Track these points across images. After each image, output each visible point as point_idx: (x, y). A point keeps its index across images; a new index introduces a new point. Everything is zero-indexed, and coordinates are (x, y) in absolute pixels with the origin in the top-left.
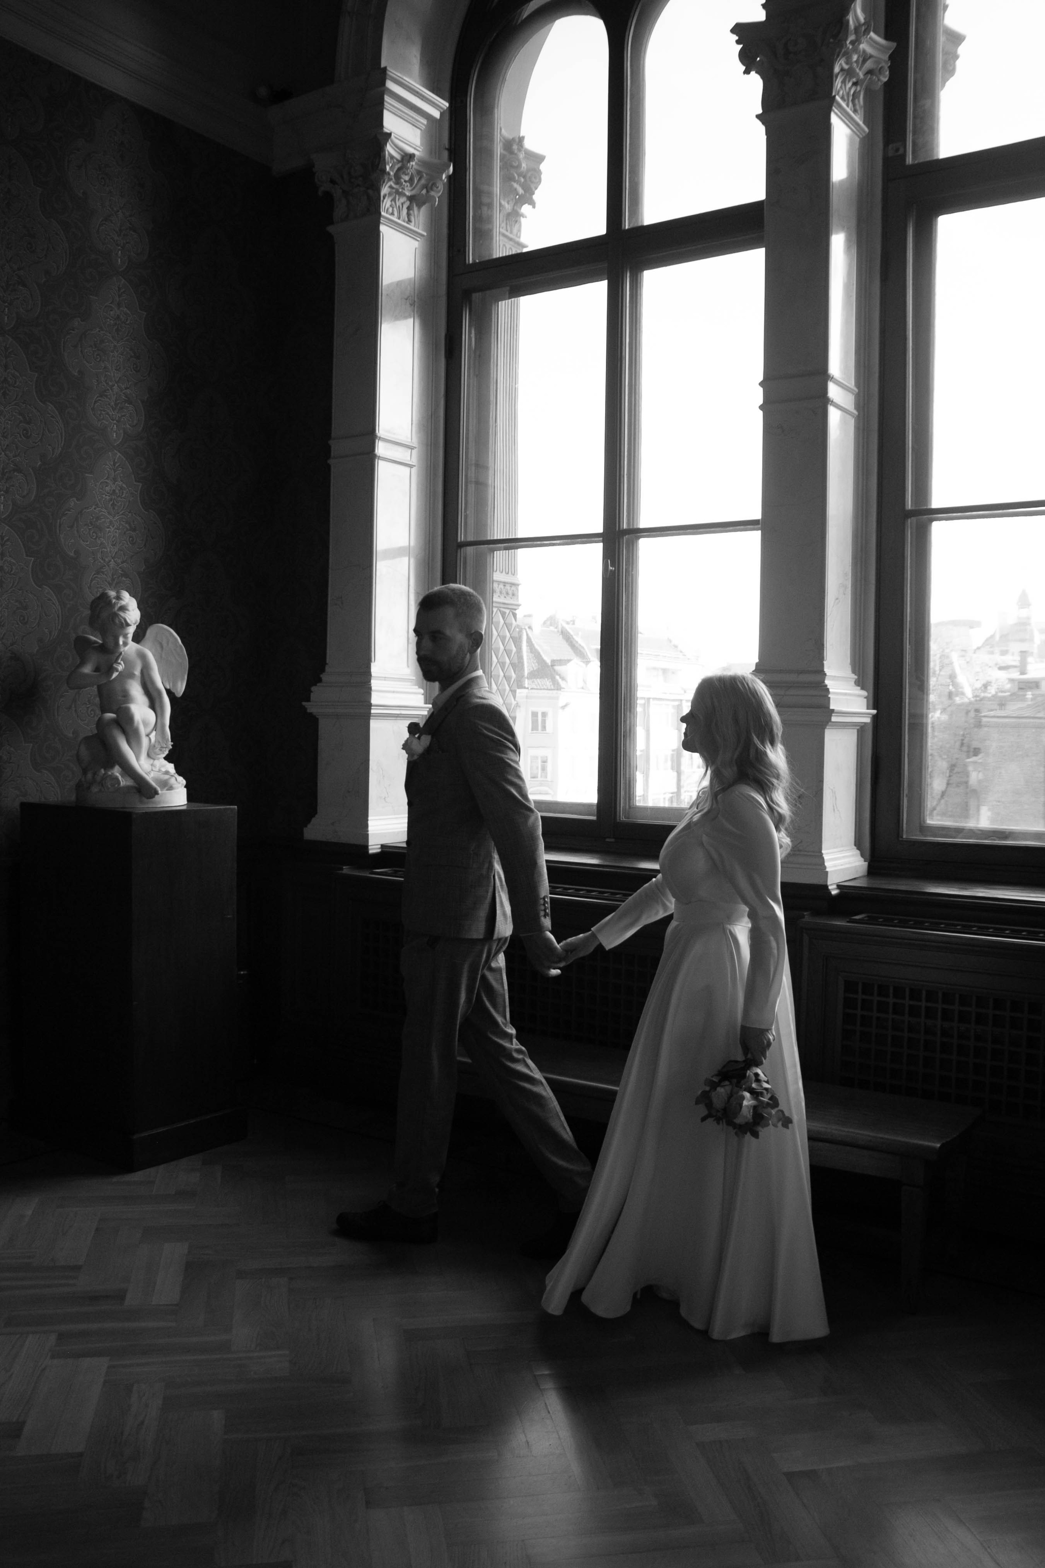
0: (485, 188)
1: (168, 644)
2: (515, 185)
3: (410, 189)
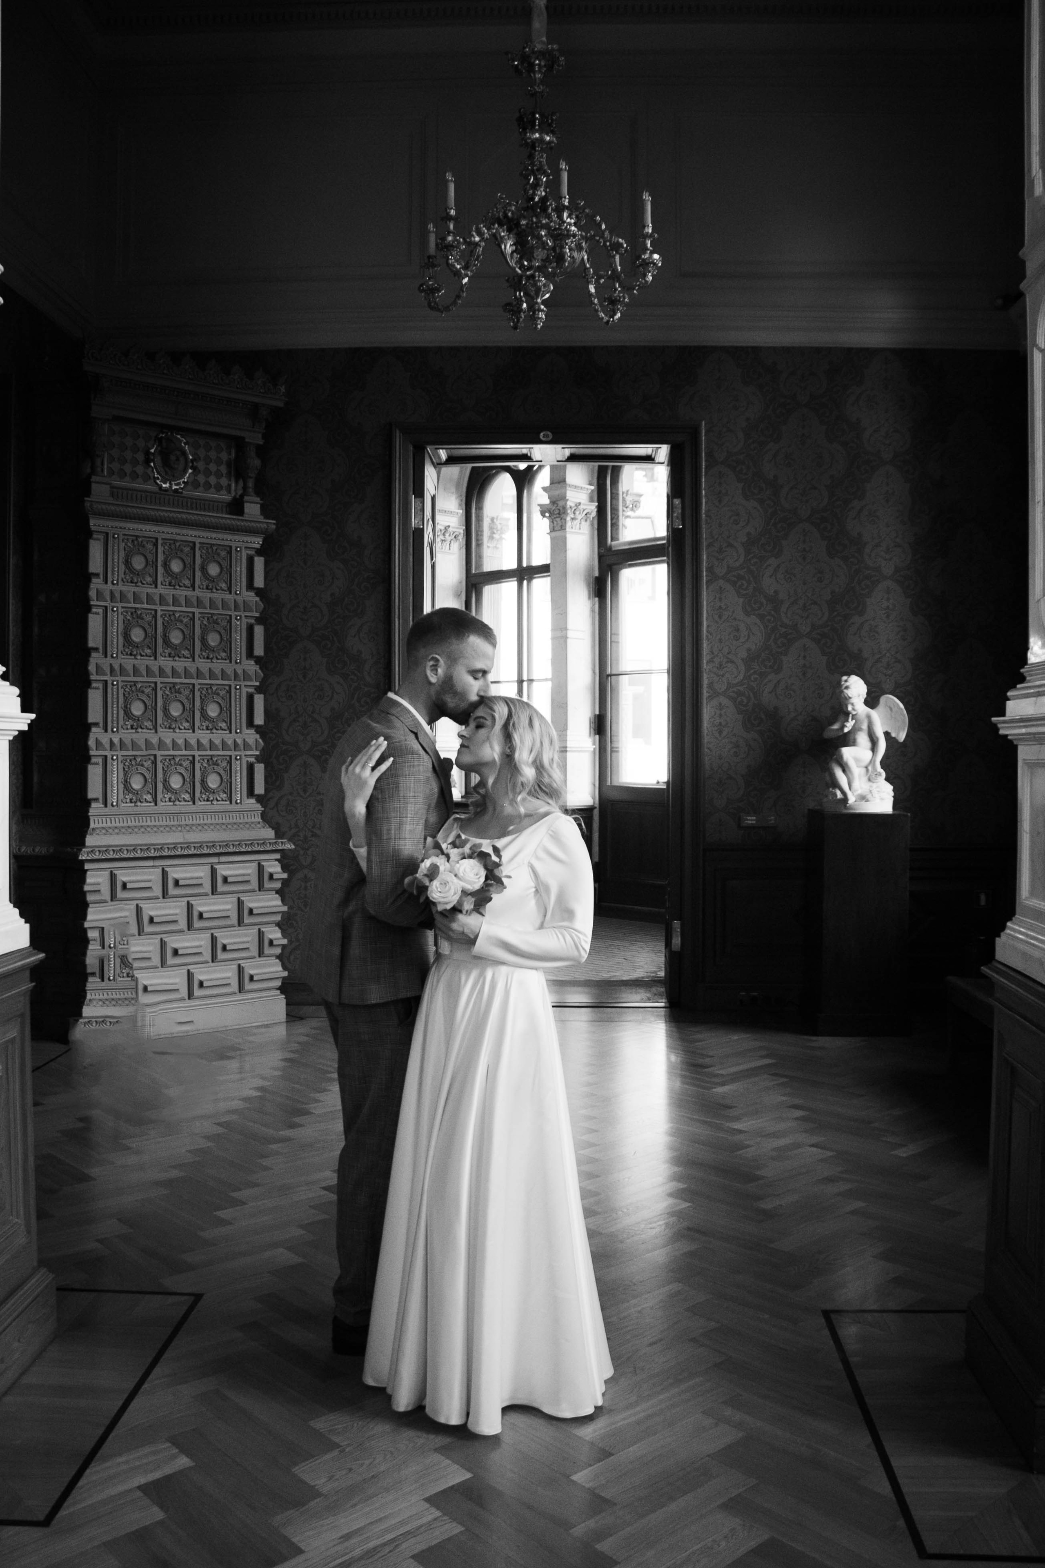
1: (894, 709)
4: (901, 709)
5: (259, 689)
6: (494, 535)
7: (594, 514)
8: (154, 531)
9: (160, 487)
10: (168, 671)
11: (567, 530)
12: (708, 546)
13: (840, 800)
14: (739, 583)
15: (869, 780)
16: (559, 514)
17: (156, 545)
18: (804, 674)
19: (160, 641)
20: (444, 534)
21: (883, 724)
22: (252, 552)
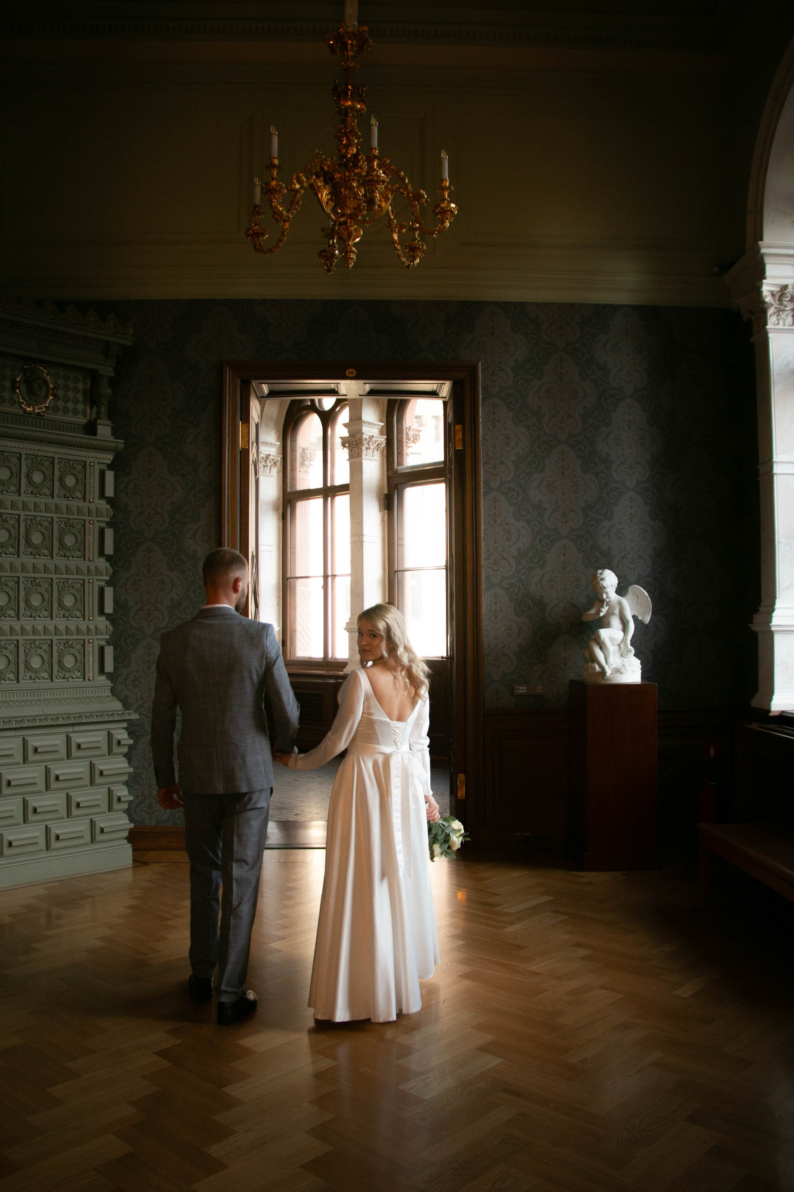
1: (640, 595)
4: (647, 597)
5: (109, 583)
6: (305, 462)
7: (384, 445)
8: (18, 448)
9: (25, 411)
10: (30, 567)
11: (363, 457)
12: (485, 464)
13: (599, 672)
14: (510, 494)
15: (622, 656)
16: (356, 444)
17: (20, 459)
18: (564, 569)
19: (22, 541)
20: (265, 461)
21: (631, 610)
22: (104, 467)
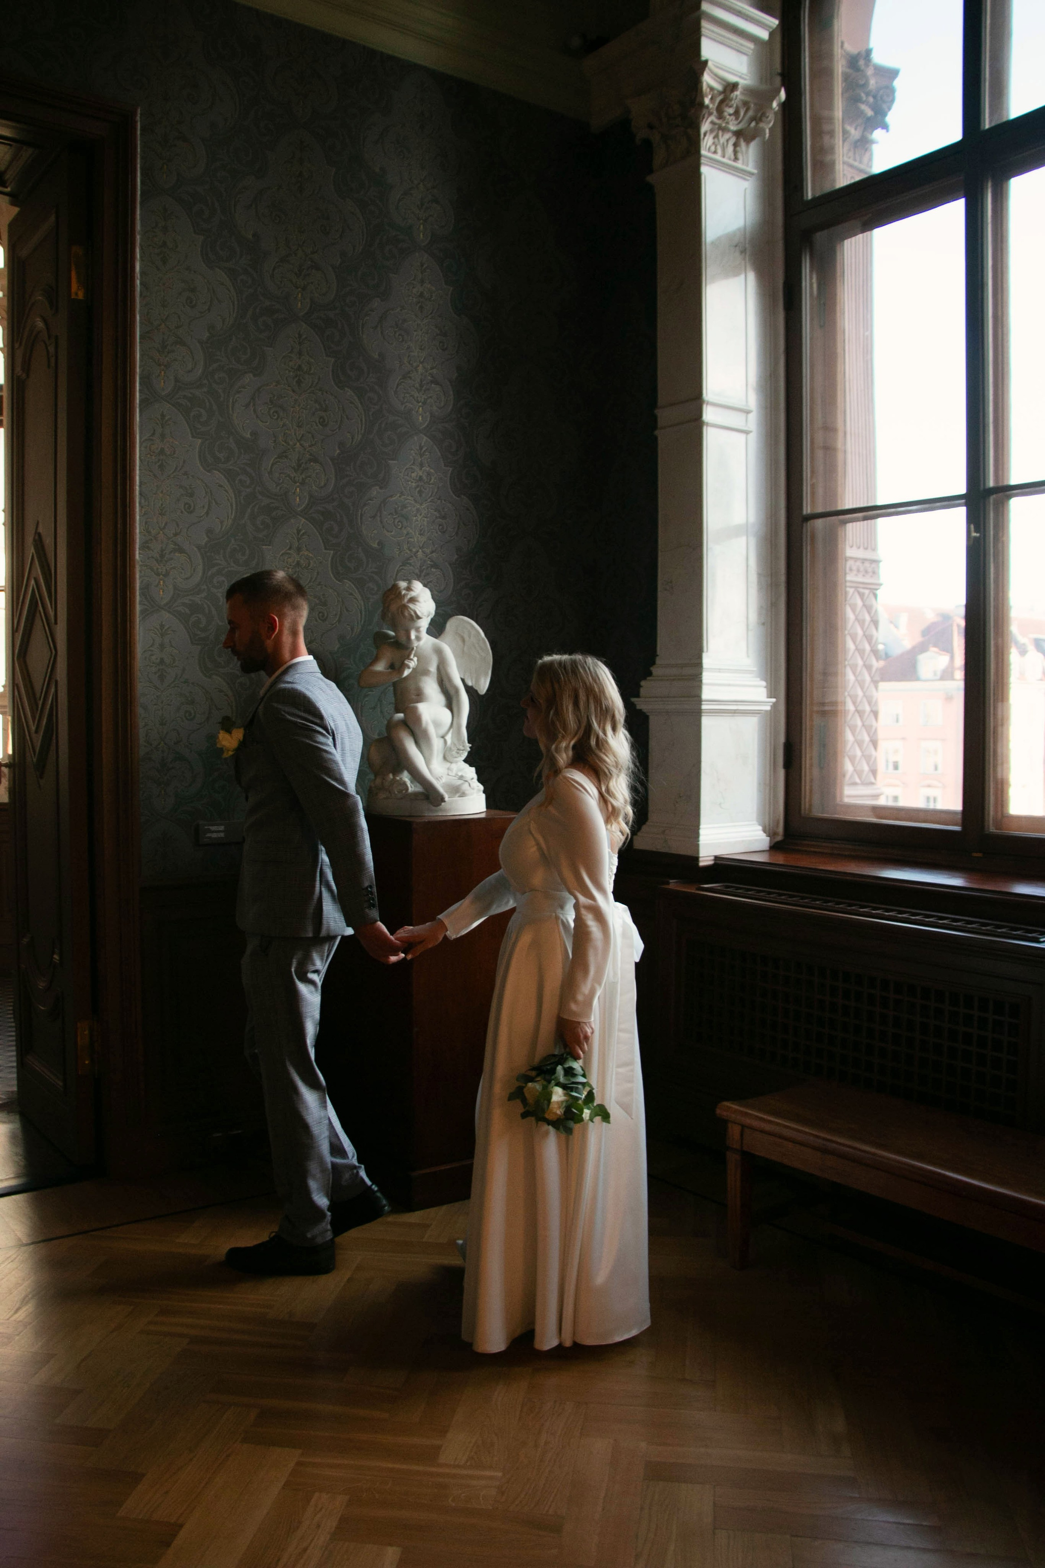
0: (825, 113)
1: (470, 637)
2: (863, 107)
3: (736, 122)
4: (483, 639)
14: (194, 412)
15: (448, 758)
